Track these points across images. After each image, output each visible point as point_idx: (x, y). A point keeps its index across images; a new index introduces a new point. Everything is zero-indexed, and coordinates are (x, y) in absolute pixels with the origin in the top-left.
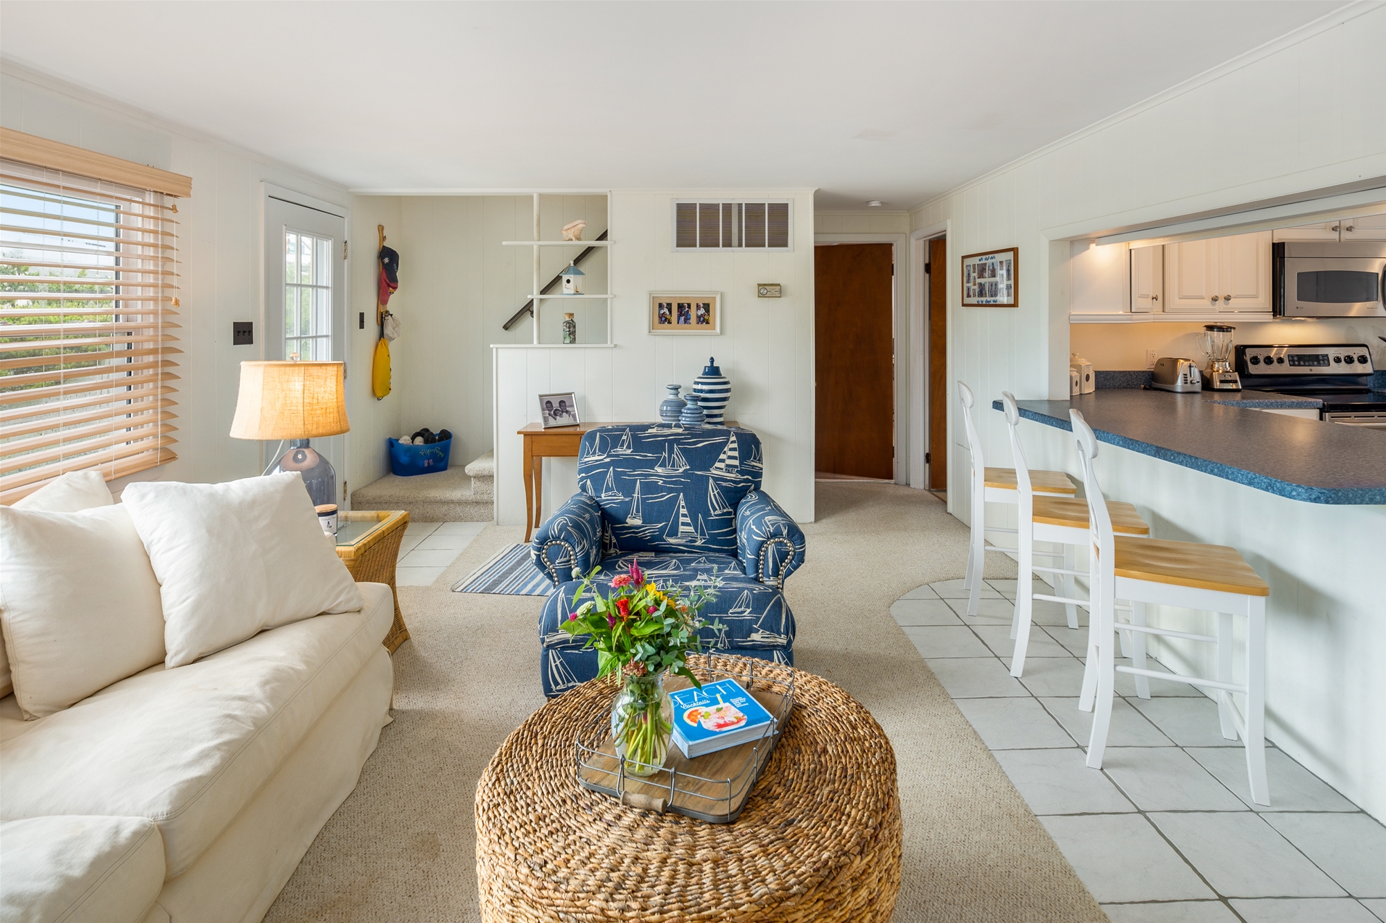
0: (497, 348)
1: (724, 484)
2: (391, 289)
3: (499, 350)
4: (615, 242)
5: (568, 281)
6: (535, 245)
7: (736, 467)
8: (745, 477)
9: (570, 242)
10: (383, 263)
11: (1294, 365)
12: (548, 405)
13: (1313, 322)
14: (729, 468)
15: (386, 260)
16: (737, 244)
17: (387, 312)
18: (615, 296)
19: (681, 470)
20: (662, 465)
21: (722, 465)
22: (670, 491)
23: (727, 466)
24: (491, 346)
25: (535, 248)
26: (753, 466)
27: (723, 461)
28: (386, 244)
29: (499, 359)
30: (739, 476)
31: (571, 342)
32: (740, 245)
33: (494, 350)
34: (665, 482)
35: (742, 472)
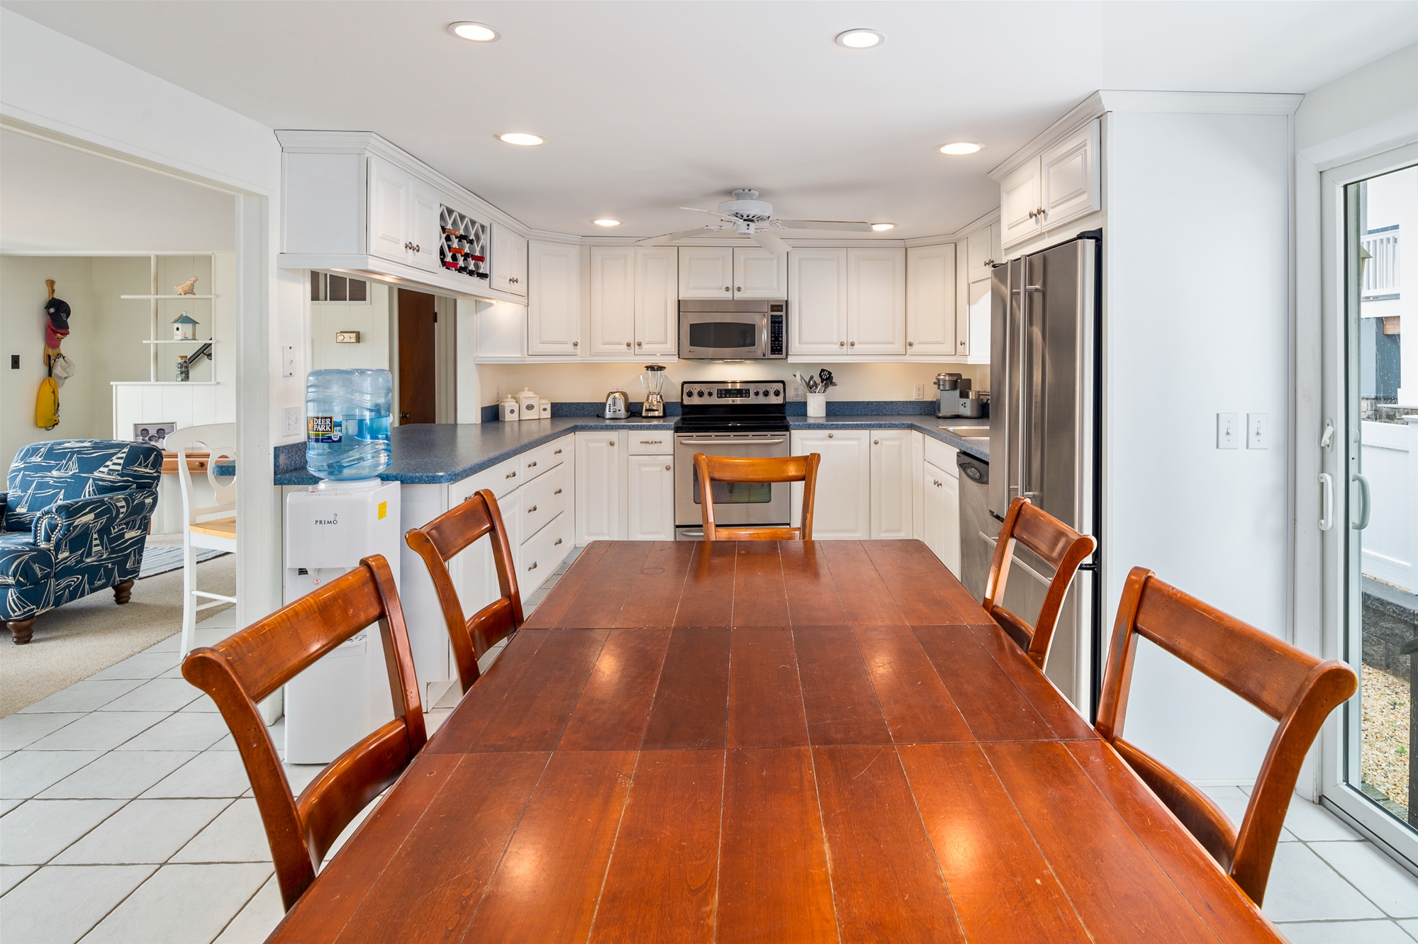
0: (116, 386)
1: (101, 483)
2: (59, 335)
3: (118, 387)
4: (218, 296)
5: (178, 329)
6: (153, 297)
7: (118, 471)
8: (125, 479)
9: (180, 296)
10: (49, 312)
11: (721, 397)
12: (144, 432)
13: (750, 364)
14: (111, 472)
15: (52, 310)
16: (324, 298)
17: (59, 355)
18: (218, 341)
19: (71, 473)
20: (59, 470)
21: (106, 470)
22: (56, 487)
23: (110, 470)
24: (111, 383)
25: (153, 302)
26: (135, 471)
27: (108, 466)
28: (57, 296)
29: (118, 394)
30: (119, 478)
31: (182, 380)
32: (326, 299)
33: (114, 387)
34: (55, 482)
35: (122, 475)
